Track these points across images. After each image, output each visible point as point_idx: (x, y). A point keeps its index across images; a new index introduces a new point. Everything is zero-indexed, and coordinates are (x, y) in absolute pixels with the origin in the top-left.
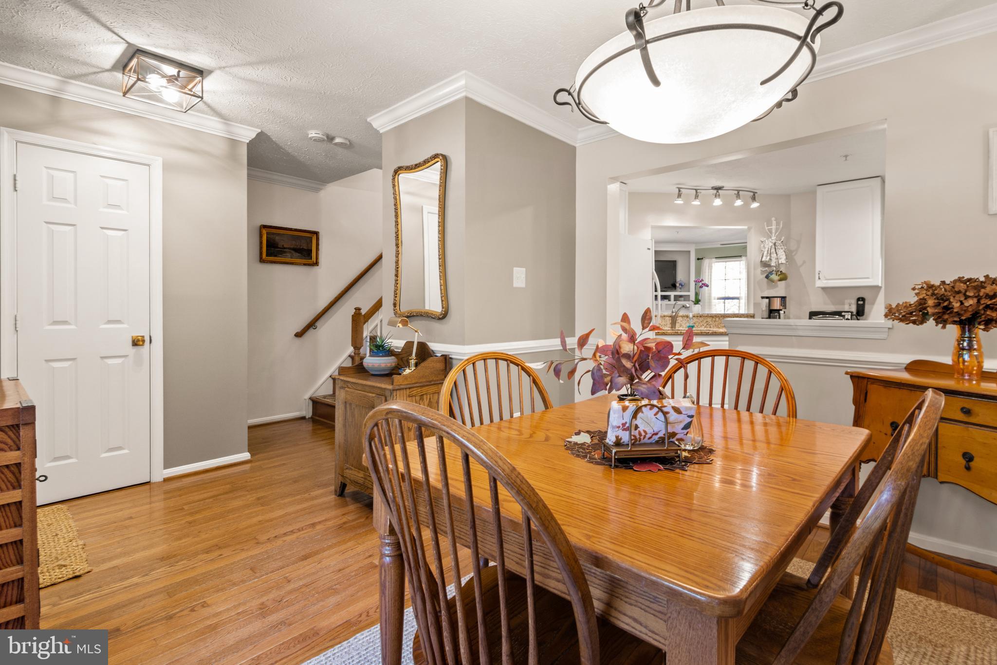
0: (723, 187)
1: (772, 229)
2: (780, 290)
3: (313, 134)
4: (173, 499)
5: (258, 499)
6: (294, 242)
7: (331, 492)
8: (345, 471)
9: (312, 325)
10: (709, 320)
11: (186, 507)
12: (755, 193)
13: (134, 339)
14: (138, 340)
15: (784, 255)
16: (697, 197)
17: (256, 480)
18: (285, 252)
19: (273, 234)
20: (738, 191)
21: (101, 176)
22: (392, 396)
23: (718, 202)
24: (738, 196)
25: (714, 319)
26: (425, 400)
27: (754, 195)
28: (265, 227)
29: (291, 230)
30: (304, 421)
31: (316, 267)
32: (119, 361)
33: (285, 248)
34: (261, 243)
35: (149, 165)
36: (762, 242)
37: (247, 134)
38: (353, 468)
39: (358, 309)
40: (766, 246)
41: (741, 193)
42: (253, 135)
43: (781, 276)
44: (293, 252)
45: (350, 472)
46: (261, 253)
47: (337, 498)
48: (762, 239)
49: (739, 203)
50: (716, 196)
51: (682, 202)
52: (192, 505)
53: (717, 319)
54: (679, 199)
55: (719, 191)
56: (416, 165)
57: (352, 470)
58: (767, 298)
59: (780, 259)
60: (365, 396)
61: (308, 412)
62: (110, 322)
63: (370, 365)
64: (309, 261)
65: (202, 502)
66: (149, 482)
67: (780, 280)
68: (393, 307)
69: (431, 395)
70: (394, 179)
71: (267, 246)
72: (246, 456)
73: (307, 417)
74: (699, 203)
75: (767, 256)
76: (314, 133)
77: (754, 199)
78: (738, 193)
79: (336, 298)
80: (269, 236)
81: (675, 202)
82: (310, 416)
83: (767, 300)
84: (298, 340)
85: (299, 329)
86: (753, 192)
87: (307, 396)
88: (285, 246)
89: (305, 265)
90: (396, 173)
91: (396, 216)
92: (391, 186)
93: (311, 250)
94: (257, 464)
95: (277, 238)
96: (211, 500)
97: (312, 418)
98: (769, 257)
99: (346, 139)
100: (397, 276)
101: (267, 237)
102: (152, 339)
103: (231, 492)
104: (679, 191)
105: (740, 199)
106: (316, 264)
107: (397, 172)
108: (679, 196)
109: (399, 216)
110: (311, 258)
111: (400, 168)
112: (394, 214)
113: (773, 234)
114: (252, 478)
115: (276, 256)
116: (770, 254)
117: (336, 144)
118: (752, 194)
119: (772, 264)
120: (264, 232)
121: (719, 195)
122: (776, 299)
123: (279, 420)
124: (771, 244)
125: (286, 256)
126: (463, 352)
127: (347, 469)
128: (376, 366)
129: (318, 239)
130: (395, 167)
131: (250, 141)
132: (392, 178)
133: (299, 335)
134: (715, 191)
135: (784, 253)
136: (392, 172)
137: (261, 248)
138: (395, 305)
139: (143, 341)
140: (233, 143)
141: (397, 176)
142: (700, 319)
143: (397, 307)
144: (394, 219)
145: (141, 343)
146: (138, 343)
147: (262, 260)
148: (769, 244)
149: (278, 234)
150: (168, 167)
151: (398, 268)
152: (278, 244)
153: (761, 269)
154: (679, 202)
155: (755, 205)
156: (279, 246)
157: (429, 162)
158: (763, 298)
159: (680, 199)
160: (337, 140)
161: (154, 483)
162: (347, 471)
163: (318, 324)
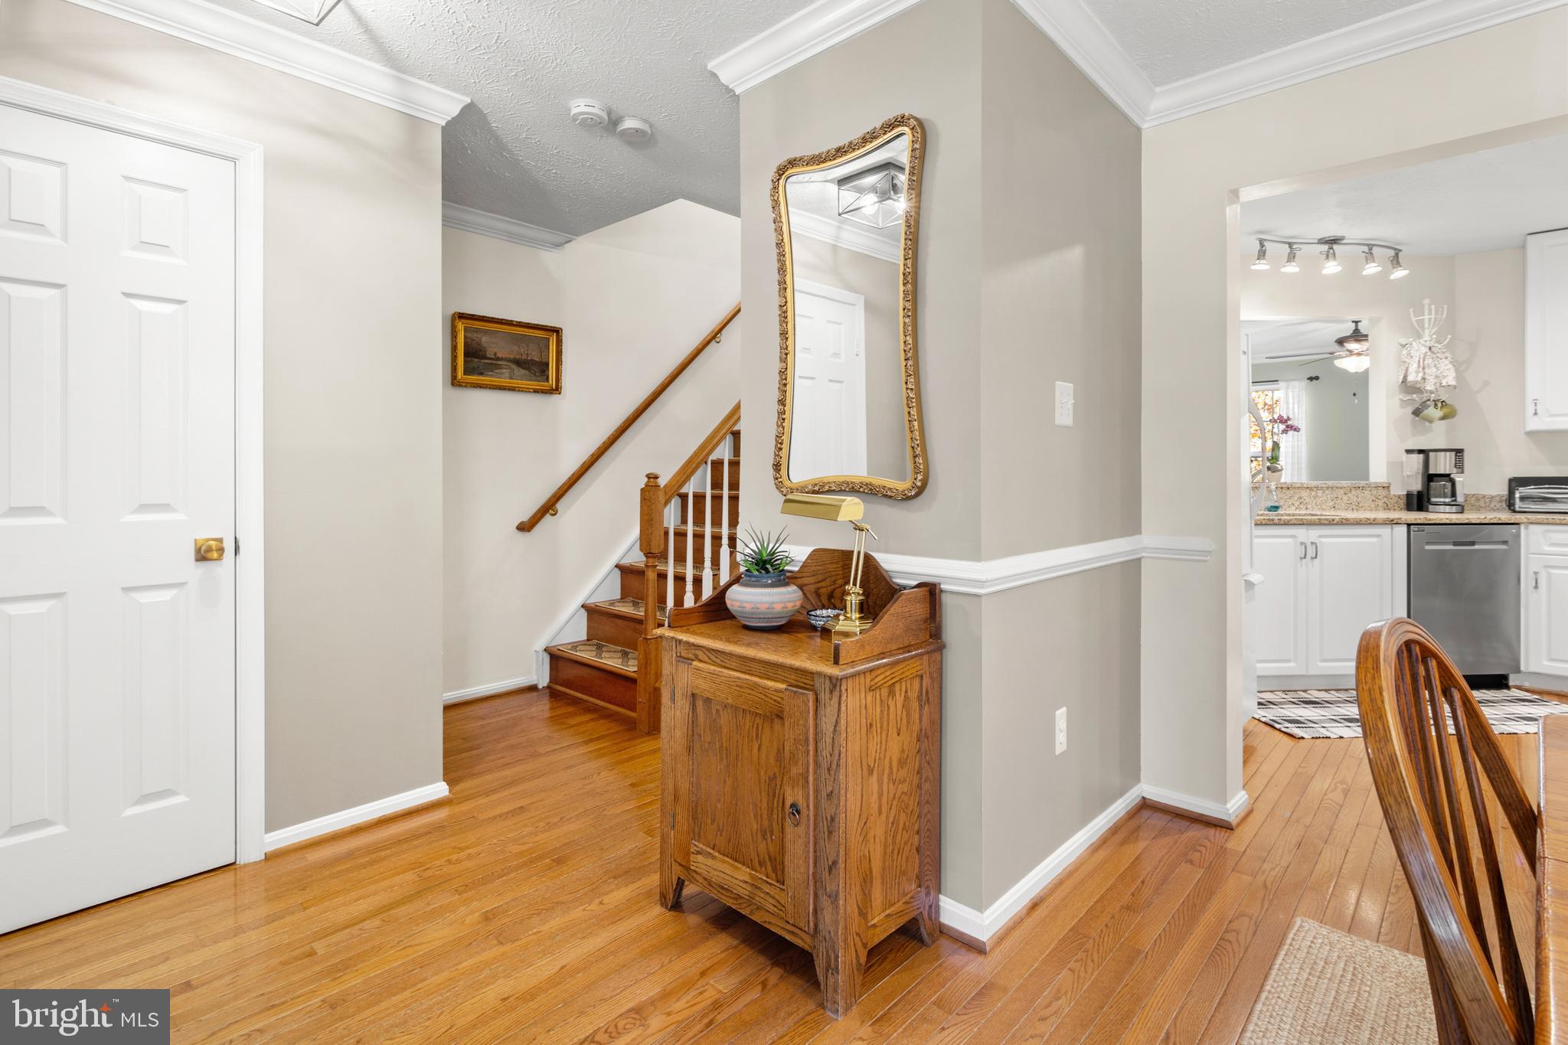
0: (1343, 238)
1: (1423, 319)
2: (1436, 436)
3: (580, 106)
4: (288, 919)
5: (487, 917)
6: (516, 348)
7: (649, 894)
8: (693, 857)
9: (549, 508)
10: (1304, 494)
11: (320, 947)
12: (1397, 252)
13: (199, 543)
14: (209, 550)
15: (1453, 370)
16: (1291, 257)
17: (470, 857)
18: (499, 367)
19: (477, 331)
20: (1371, 247)
21: (125, 177)
22: (836, 694)
23: (1332, 268)
24: (1370, 256)
25: (1313, 493)
26: (897, 694)
27: (1397, 254)
28: (462, 316)
29: (509, 323)
30: (535, 694)
31: (555, 397)
32: (167, 595)
33: (498, 359)
34: (454, 348)
35: (234, 160)
36: (1403, 346)
37: (445, 106)
38: (717, 854)
39: (652, 477)
40: (1413, 353)
41: (1375, 250)
42: (455, 110)
43: (1445, 410)
44: (514, 366)
45: (709, 862)
46: (454, 369)
47: (670, 915)
48: (1403, 341)
49: (1372, 269)
50: (1328, 257)
51: (1267, 267)
52: (334, 938)
53: (1320, 493)
54: (1262, 261)
55: (1335, 247)
56: (838, 150)
57: (714, 858)
58: (1420, 451)
59: (1444, 377)
60: (755, 686)
61: (542, 679)
62: (144, 508)
63: (748, 607)
64: (544, 385)
65: (355, 930)
66: (234, 863)
67: (1443, 418)
68: (771, 471)
69: (909, 682)
70: (775, 188)
71: (466, 355)
72: (439, 789)
73: (540, 687)
74: (1297, 270)
75: (1417, 372)
76: (583, 105)
77: (1396, 261)
78: (1370, 249)
79: (593, 455)
80: (469, 335)
81: (1253, 267)
82: (545, 685)
83: (1421, 456)
84: (520, 535)
85: (525, 516)
86: (1395, 249)
87: (541, 643)
88: (499, 355)
89: (536, 391)
90: (780, 175)
91: (782, 270)
92: (769, 204)
93: (548, 364)
94: (465, 807)
95: (485, 339)
96: (376, 922)
97: (548, 687)
98: (1421, 375)
99: (645, 121)
100: (782, 402)
101: (465, 337)
102: (241, 544)
103: (418, 894)
104: (1262, 245)
105: (1374, 261)
106: (557, 390)
107: (781, 171)
108: (1262, 254)
109: (789, 270)
110: (547, 380)
111: (792, 163)
112: (776, 265)
113: (1427, 331)
114: (462, 849)
115: (481, 374)
116: (1424, 368)
117: (624, 133)
118: (1392, 253)
119: (1428, 388)
120: (460, 326)
121: (1334, 254)
122: (1442, 453)
123: (488, 693)
124: (1424, 350)
125: (502, 373)
126: (983, 578)
127: (698, 853)
128: (763, 608)
129: (559, 342)
130: (782, 159)
131: (448, 123)
132: (770, 186)
133: (525, 527)
134: (1325, 247)
135: (1450, 366)
136: (771, 173)
137: (454, 358)
138: (777, 467)
139: (221, 550)
140: (413, 123)
141: (782, 182)
142: (1288, 492)
143: (783, 472)
144: (776, 277)
145: (215, 555)
146: (209, 555)
147: (455, 382)
148: (1419, 349)
149: (486, 332)
150: (278, 168)
151: (785, 385)
152: (485, 351)
153: (1401, 397)
154: (1262, 266)
155: (1399, 274)
156: (488, 356)
157: (876, 138)
158: (1409, 452)
159: (1264, 261)
160: (629, 124)
161: (245, 866)
162: (700, 858)
163: (559, 506)
